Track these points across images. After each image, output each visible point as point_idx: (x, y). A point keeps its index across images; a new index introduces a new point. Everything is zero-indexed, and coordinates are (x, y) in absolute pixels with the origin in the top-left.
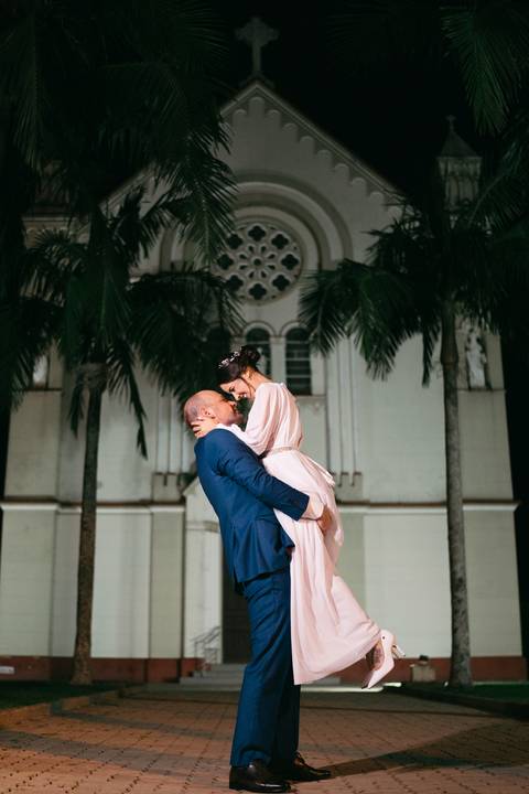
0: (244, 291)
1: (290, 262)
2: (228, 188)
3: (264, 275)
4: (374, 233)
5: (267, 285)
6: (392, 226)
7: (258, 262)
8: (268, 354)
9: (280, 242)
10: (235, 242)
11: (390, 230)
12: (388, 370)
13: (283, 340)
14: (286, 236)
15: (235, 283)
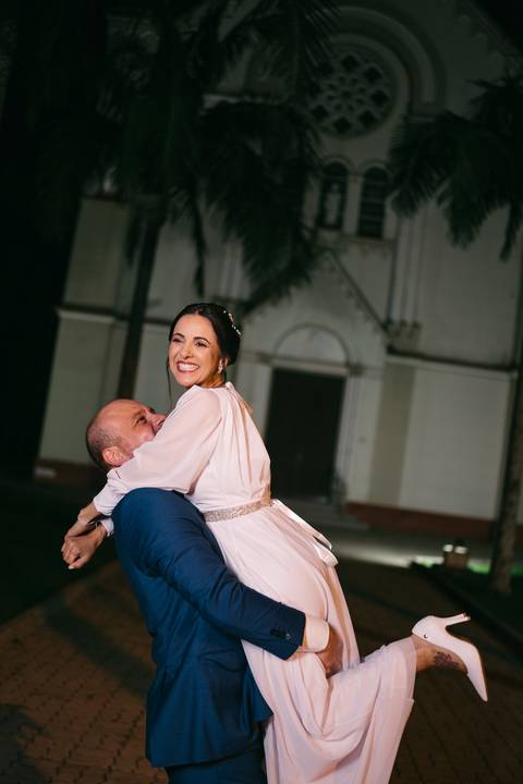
0: (328, 122)
1: (379, 98)
2: (326, 11)
3: (351, 108)
4: (482, 83)
5: (353, 119)
6: (503, 79)
7: (347, 95)
8: (343, 191)
9: (372, 76)
10: (326, 70)
11: (501, 83)
12: (471, 238)
13: (361, 180)
14: (380, 71)
15: (321, 113)
